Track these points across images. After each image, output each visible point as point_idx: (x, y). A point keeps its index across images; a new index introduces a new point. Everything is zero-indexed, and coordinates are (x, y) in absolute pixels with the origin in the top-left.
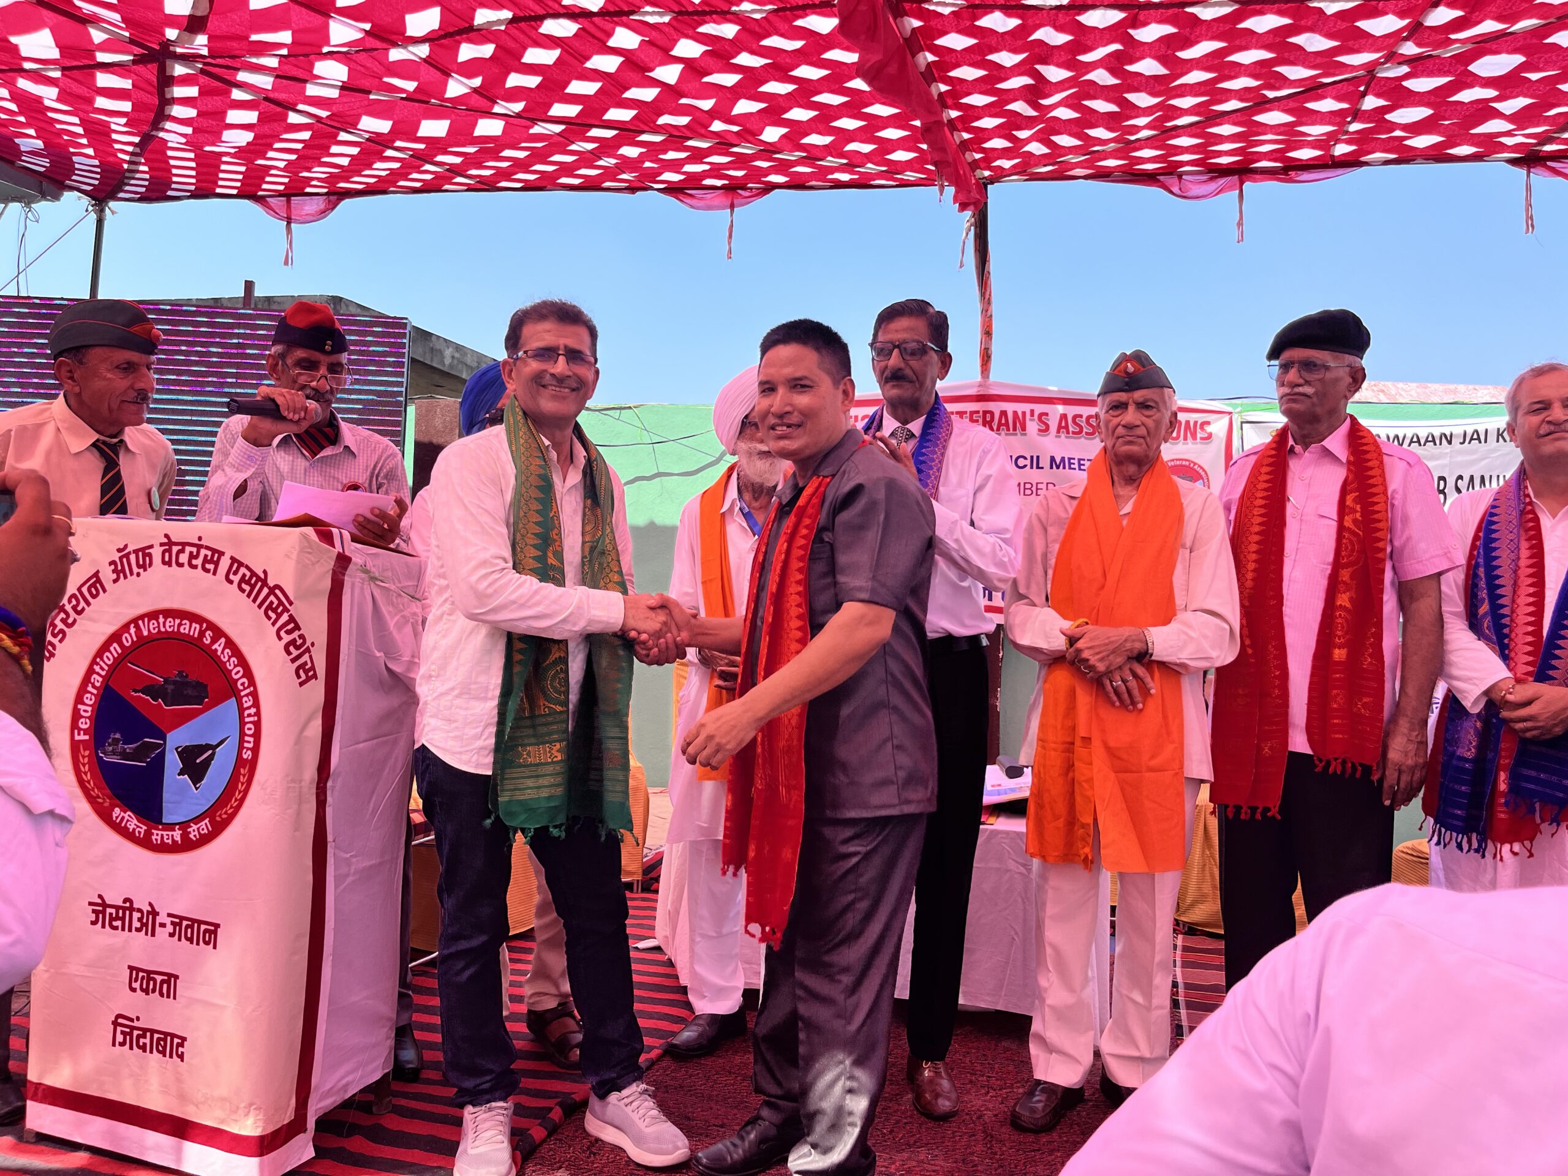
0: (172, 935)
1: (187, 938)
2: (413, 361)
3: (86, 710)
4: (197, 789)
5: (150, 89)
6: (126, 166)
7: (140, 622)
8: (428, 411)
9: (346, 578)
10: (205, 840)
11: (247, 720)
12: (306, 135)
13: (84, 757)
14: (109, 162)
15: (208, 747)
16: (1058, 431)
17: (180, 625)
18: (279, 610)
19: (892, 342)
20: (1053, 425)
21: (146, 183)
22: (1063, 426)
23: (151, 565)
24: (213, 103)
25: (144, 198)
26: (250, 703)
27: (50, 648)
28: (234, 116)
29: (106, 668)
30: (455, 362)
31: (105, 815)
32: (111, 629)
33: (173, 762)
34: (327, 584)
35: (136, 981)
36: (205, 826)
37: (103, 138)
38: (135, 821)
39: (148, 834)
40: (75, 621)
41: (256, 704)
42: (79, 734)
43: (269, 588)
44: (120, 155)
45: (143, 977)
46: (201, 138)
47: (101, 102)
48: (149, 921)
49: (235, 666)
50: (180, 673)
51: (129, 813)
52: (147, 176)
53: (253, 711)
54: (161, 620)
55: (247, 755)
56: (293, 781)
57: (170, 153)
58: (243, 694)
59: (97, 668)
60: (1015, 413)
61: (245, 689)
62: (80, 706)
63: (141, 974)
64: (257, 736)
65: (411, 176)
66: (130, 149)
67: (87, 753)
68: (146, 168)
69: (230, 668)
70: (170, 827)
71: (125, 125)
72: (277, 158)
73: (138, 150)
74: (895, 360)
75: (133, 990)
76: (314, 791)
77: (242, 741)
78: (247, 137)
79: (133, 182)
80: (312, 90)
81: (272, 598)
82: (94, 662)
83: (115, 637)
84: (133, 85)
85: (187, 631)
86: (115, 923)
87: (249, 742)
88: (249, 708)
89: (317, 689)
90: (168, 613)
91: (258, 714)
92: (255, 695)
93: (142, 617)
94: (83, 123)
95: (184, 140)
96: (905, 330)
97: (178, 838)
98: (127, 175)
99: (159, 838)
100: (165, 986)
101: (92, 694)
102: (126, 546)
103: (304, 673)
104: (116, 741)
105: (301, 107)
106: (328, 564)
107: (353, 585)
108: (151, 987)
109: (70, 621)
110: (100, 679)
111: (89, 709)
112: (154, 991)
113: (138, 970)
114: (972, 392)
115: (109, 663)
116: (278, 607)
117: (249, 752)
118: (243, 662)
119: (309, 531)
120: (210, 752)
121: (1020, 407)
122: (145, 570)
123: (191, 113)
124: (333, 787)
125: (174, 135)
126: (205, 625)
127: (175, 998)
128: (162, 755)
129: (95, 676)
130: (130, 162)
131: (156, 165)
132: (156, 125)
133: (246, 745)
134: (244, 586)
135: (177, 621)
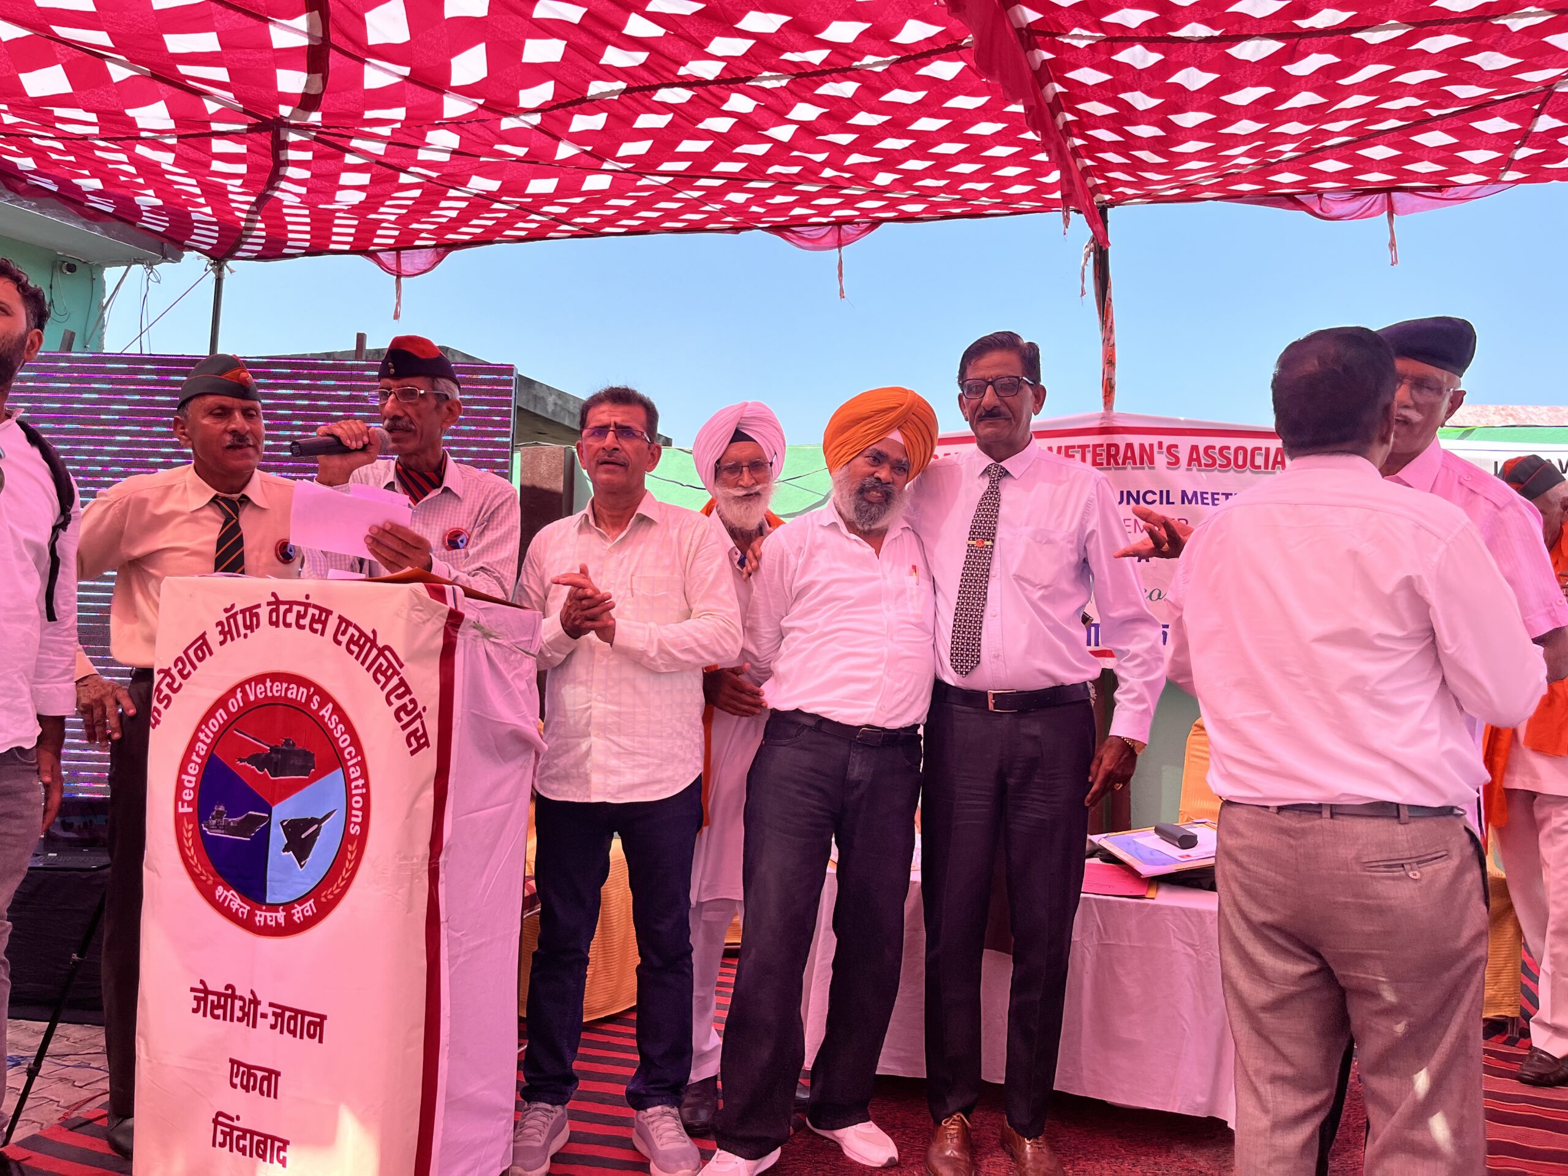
0: (273, 1027)
1: (289, 1031)
2: (519, 409)
3: (190, 781)
4: (302, 866)
5: (264, 151)
6: (243, 224)
7: (247, 687)
8: (534, 458)
9: (459, 635)
10: (309, 922)
11: (354, 792)
12: (416, 193)
13: (188, 831)
14: (227, 220)
15: (313, 821)
16: (1189, 464)
17: (287, 689)
18: (389, 673)
19: (983, 379)
20: (1184, 456)
21: (263, 241)
22: (1194, 457)
23: (258, 626)
24: (328, 166)
25: (261, 257)
26: (358, 774)
27: (156, 714)
28: (346, 178)
29: (212, 735)
30: (558, 409)
31: (208, 894)
32: (217, 694)
33: (278, 837)
34: (439, 641)
35: (237, 1076)
36: (309, 907)
37: (220, 198)
38: (239, 901)
39: (251, 914)
40: (180, 685)
41: (365, 775)
42: (183, 806)
43: (378, 649)
44: (237, 213)
45: (244, 1072)
46: (315, 198)
47: (217, 166)
48: (250, 1011)
49: (342, 734)
50: (287, 743)
51: (232, 892)
52: (264, 234)
53: (361, 782)
54: (268, 684)
55: (355, 830)
56: (405, 858)
57: (285, 211)
58: (350, 763)
59: (202, 736)
60: (1142, 446)
61: (352, 758)
62: (184, 777)
63: (242, 1069)
64: (366, 809)
65: (517, 226)
66: (247, 207)
67: (191, 826)
68: (262, 226)
69: (337, 736)
70: (274, 907)
71: (241, 187)
72: (388, 213)
73: (254, 209)
74: (989, 397)
75: (234, 1086)
76: (426, 868)
77: (349, 815)
78: (361, 196)
79: (250, 240)
80: (423, 155)
81: (381, 660)
82: (199, 729)
83: (221, 703)
84: (248, 150)
85: (294, 696)
86: (216, 1012)
87: (357, 816)
88: (356, 779)
89: (429, 757)
90: (276, 677)
91: (366, 785)
92: (362, 764)
93: (248, 681)
94: (200, 184)
95: (299, 200)
96: (997, 365)
97: (282, 920)
98: (245, 233)
99: (262, 919)
100: (266, 1083)
101: (196, 763)
102: (233, 606)
103: (417, 741)
104: (220, 814)
105: (412, 169)
106: (439, 623)
107: (465, 642)
108: (252, 1083)
109: (176, 686)
110: (205, 748)
111: (193, 779)
112: (254, 1088)
113: (240, 1064)
114: (1095, 424)
115: (215, 730)
116: (387, 669)
117: (357, 827)
118: (350, 730)
119: (420, 586)
120: (316, 826)
121: (1148, 440)
122: (252, 631)
123: (305, 174)
124: (446, 862)
125: (289, 195)
126: (312, 689)
127: (275, 1097)
128: (267, 829)
129: (200, 744)
130: (246, 220)
131: (273, 222)
132: (271, 185)
133: (354, 819)
134: (352, 647)
135: (285, 685)
